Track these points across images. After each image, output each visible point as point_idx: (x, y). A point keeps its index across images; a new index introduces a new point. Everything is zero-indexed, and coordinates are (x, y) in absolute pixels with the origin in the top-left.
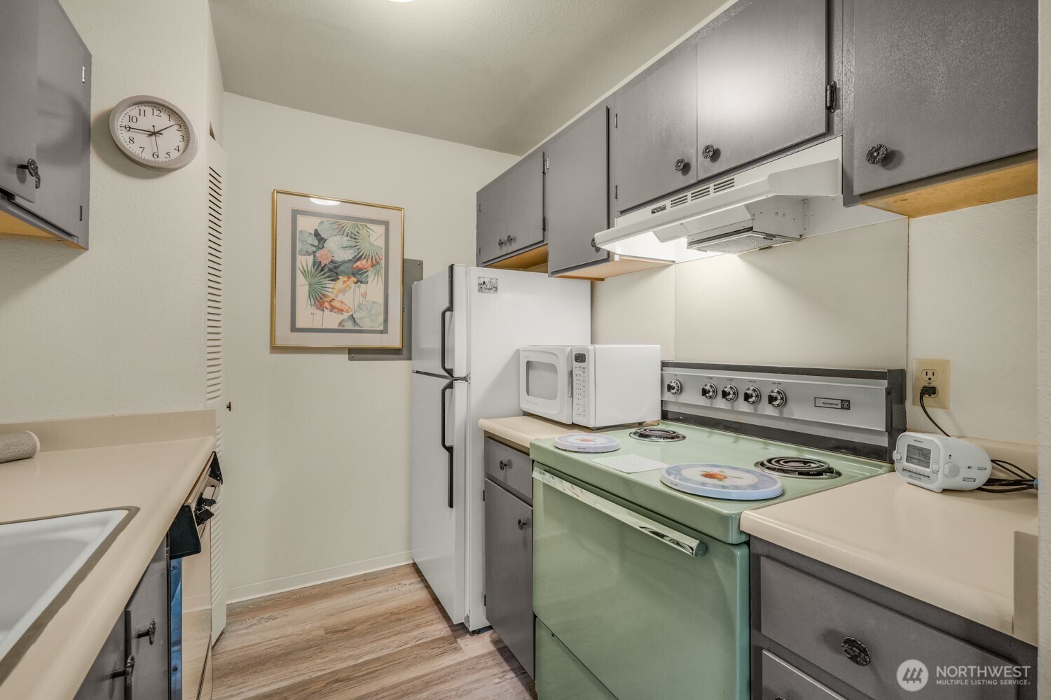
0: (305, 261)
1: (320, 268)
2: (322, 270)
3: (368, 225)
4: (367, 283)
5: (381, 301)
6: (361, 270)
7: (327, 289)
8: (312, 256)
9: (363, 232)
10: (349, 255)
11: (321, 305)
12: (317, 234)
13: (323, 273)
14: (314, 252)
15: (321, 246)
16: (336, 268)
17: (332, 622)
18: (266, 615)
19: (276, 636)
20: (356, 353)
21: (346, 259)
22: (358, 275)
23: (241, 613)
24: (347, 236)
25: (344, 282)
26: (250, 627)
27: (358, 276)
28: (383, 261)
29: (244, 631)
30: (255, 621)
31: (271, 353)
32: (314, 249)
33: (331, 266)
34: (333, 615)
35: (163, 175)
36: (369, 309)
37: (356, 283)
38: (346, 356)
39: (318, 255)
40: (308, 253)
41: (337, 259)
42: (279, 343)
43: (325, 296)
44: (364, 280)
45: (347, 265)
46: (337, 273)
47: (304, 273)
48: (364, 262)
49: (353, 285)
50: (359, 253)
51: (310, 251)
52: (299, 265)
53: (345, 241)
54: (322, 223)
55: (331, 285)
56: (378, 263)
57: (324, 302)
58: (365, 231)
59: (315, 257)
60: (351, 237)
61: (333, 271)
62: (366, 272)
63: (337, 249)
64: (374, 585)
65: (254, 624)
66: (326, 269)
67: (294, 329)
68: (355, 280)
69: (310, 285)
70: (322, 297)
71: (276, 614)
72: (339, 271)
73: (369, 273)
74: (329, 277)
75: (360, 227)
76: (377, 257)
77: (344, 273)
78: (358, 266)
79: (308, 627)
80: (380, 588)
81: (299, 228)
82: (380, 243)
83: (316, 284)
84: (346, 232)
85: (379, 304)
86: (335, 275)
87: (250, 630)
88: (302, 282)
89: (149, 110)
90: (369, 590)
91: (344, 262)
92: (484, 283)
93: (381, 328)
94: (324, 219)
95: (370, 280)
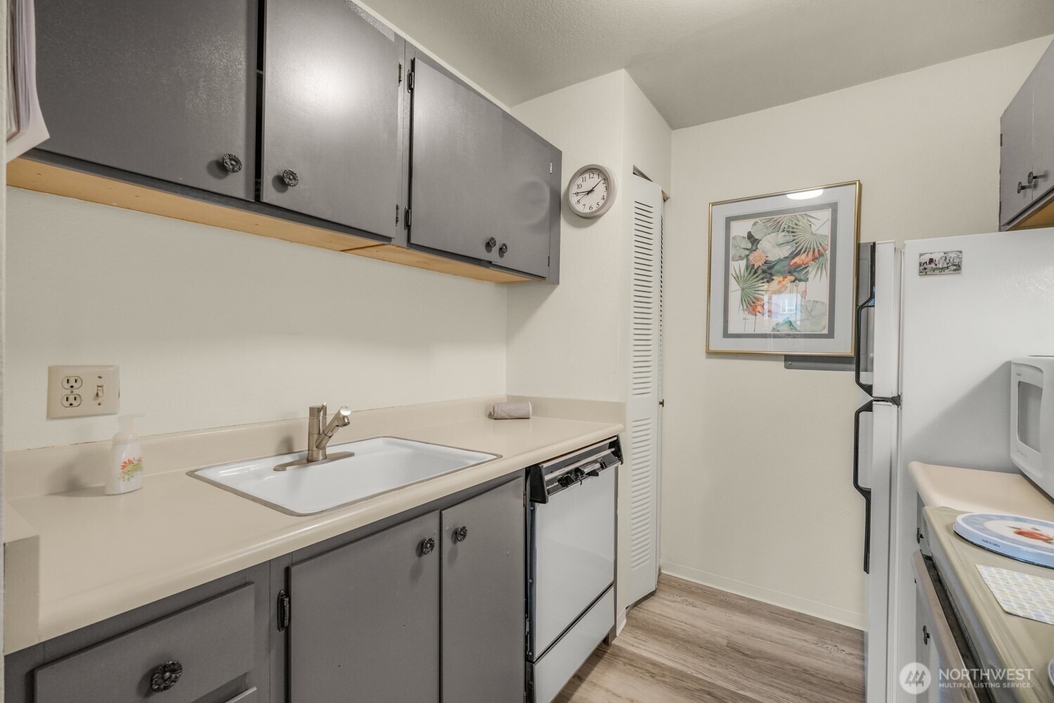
0: (738, 266)
1: (753, 271)
2: (755, 273)
3: (809, 213)
4: (807, 280)
5: (826, 299)
6: (800, 266)
7: (759, 292)
8: (745, 260)
9: (803, 222)
10: (785, 252)
11: (754, 310)
12: (750, 236)
13: (756, 275)
14: (747, 256)
15: (754, 248)
16: (770, 268)
17: (739, 639)
18: (690, 600)
19: (687, 621)
20: (792, 361)
21: (782, 257)
22: (796, 272)
23: (674, 587)
24: (784, 231)
25: (780, 282)
26: (673, 602)
27: (795, 274)
28: (828, 252)
29: (668, 603)
30: (679, 599)
31: (707, 358)
32: (747, 252)
33: (765, 267)
34: (743, 633)
35: (596, 221)
36: (809, 309)
37: (794, 281)
38: (782, 364)
39: (751, 258)
40: (741, 258)
41: (772, 258)
42: (712, 348)
43: (758, 300)
44: (803, 278)
45: (783, 263)
46: (771, 274)
47: (737, 278)
48: (803, 257)
49: (789, 285)
50: (797, 248)
51: (743, 256)
52: (732, 271)
53: (781, 237)
54: (755, 224)
55: (766, 286)
56: (821, 255)
57: (756, 306)
58: (805, 221)
59: (748, 260)
60: (788, 232)
61: (767, 272)
62: (806, 268)
63: (773, 248)
64: (804, 630)
65: (678, 602)
66: (760, 271)
67: (726, 335)
68: (792, 278)
69: (743, 289)
70: (755, 300)
71: (697, 603)
72: (773, 271)
73: (810, 269)
74: (763, 279)
75: (800, 218)
76: (821, 248)
77: (779, 272)
78: (796, 263)
79: (716, 630)
80: (808, 637)
81: (733, 234)
82: (826, 231)
83: (749, 288)
84: (782, 227)
85: (823, 303)
86: (769, 276)
87: (672, 604)
88: (734, 286)
89: (587, 175)
90: (795, 632)
91: (780, 260)
92: (931, 261)
93: (825, 332)
94: (757, 220)
95: (811, 276)
